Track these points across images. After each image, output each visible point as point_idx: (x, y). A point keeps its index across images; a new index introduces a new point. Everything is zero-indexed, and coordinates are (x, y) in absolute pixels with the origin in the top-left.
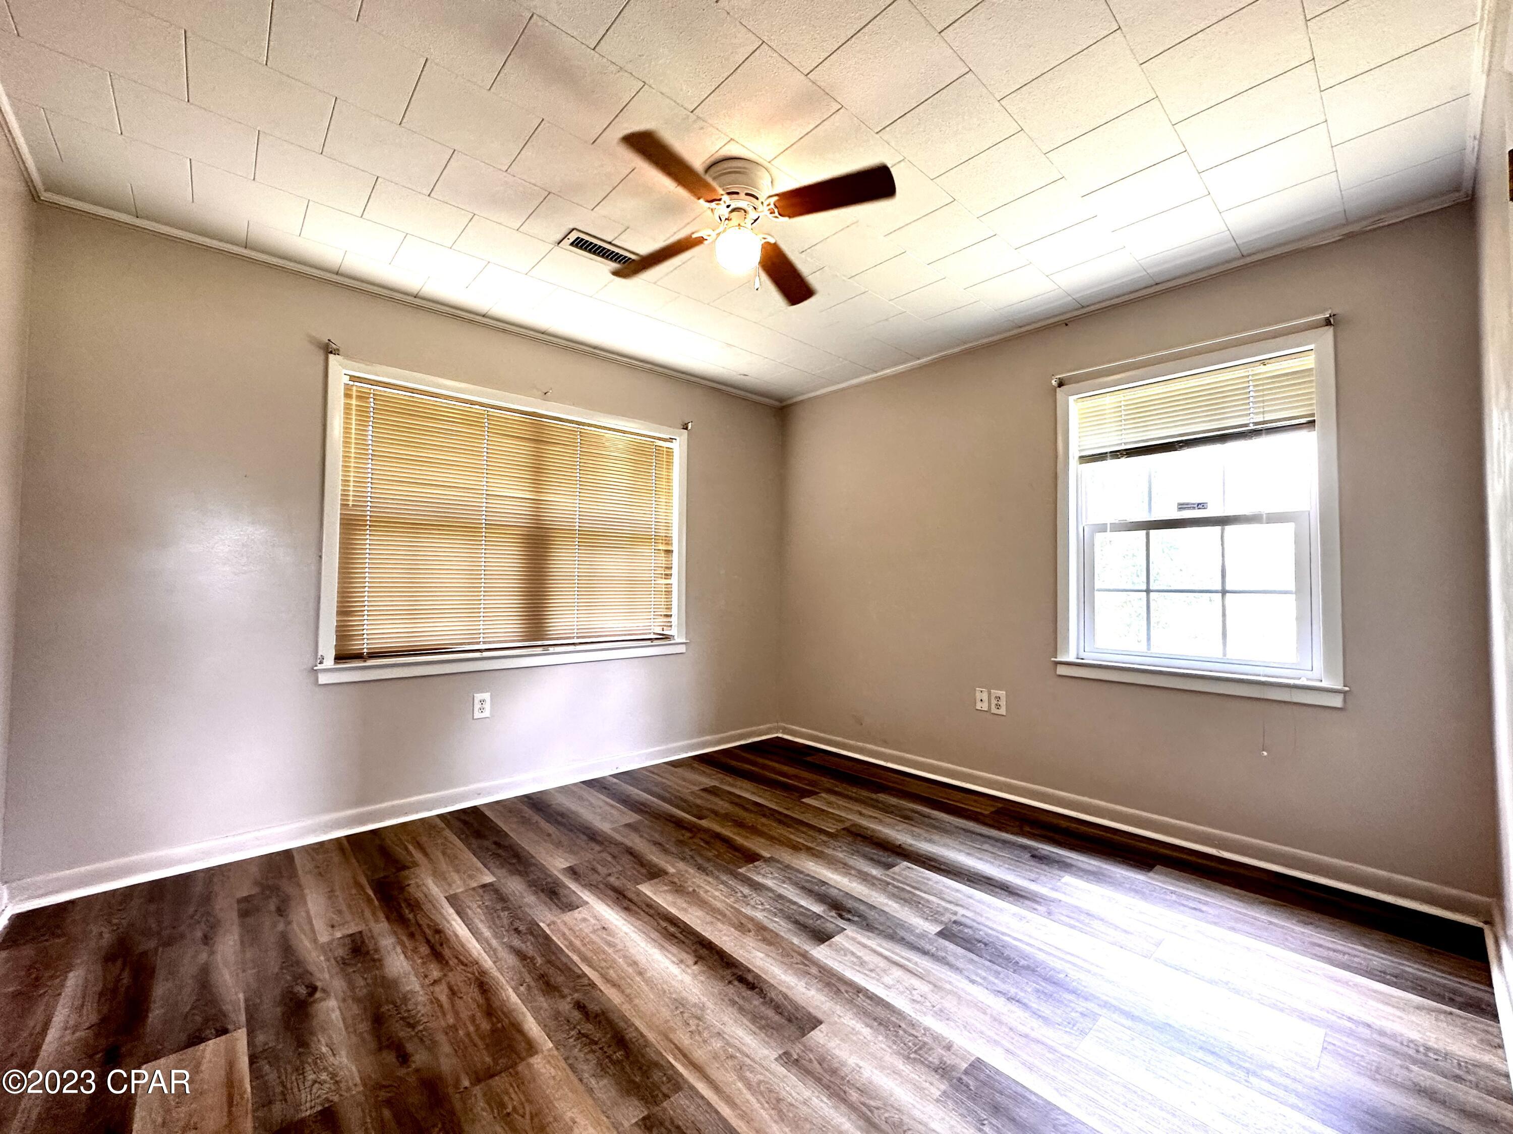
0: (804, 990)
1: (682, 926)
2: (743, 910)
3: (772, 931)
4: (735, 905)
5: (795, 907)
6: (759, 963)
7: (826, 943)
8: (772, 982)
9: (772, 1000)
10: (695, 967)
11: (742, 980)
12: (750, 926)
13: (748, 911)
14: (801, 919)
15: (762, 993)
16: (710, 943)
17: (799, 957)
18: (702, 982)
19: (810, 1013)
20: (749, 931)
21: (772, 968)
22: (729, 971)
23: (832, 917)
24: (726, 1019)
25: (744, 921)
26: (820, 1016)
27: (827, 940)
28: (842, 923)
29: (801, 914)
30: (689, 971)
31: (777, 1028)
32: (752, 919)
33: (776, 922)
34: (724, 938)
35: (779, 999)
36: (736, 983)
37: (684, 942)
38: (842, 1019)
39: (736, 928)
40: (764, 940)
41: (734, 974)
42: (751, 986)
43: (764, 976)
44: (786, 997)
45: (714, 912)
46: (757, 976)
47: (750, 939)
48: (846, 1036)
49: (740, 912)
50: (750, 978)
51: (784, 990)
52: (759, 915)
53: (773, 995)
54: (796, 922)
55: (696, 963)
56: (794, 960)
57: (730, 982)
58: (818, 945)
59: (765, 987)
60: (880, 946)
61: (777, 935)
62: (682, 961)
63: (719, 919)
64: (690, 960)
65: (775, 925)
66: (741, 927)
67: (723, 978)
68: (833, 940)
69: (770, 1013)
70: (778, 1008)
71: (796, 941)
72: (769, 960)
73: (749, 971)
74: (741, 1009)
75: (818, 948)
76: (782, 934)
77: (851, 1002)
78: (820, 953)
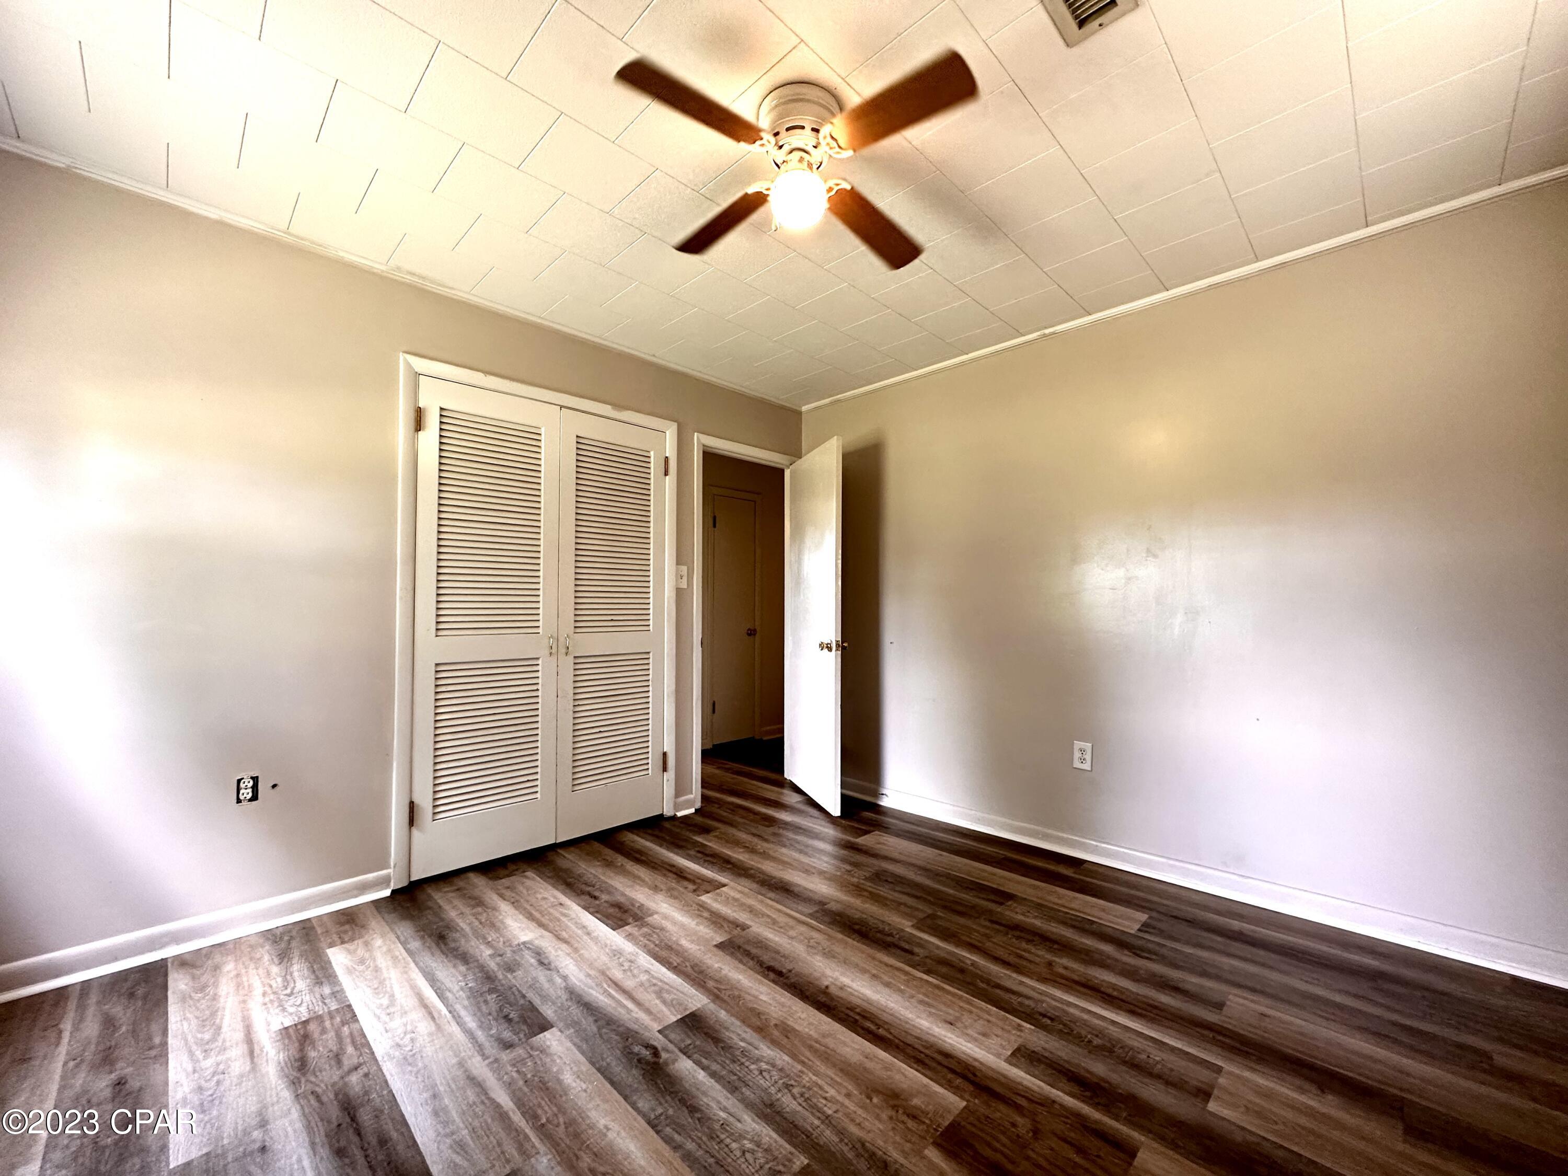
0: (723, 967)
1: (862, 1032)
2: (786, 1058)
3: (749, 1026)
4: (799, 1067)
5: (715, 1067)
6: (763, 989)
7: (688, 1012)
8: (752, 972)
9: (752, 959)
10: (826, 983)
11: (780, 974)
12: (776, 1033)
13: (783, 1059)
14: (710, 1047)
15: (761, 963)
16: (818, 1009)
17: (722, 995)
18: (815, 971)
19: (723, 951)
20: (776, 1025)
21: (750, 985)
22: (793, 981)
23: (667, 1051)
24: (788, 946)
25: (785, 1041)
26: (715, 949)
27: (686, 1016)
28: (659, 1041)
29: (707, 1055)
30: (831, 979)
31: (748, 942)
32: (775, 1043)
33: (743, 1040)
34: (803, 1016)
35: (745, 959)
36: (784, 971)
37: (848, 1008)
38: (698, 948)
39: (794, 1030)
40: (759, 1014)
41: (787, 978)
42: (770, 969)
43: (759, 977)
44: (741, 961)
45: (827, 1056)
46: (766, 977)
47: (775, 1015)
48: (699, 940)
49: (794, 1056)
50: (772, 975)
51: (741, 966)
52: (766, 1051)
53: (751, 963)
54: (716, 1040)
55: (827, 987)
56: (728, 993)
57: (790, 971)
58: (699, 1009)
59: (758, 968)
60: (629, 1011)
61: (743, 1022)
62: (841, 988)
63: (817, 1042)
64: (833, 990)
65: (744, 1035)
66: (787, 1031)
67: (797, 975)
68: (679, 1017)
69: (754, 951)
70: (748, 954)
71: (723, 1014)
72: (754, 992)
73: (774, 981)
74: (778, 952)
75: (699, 1006)
76: (738, 1023)
77: (686, 959)
78: (697, 1000)
